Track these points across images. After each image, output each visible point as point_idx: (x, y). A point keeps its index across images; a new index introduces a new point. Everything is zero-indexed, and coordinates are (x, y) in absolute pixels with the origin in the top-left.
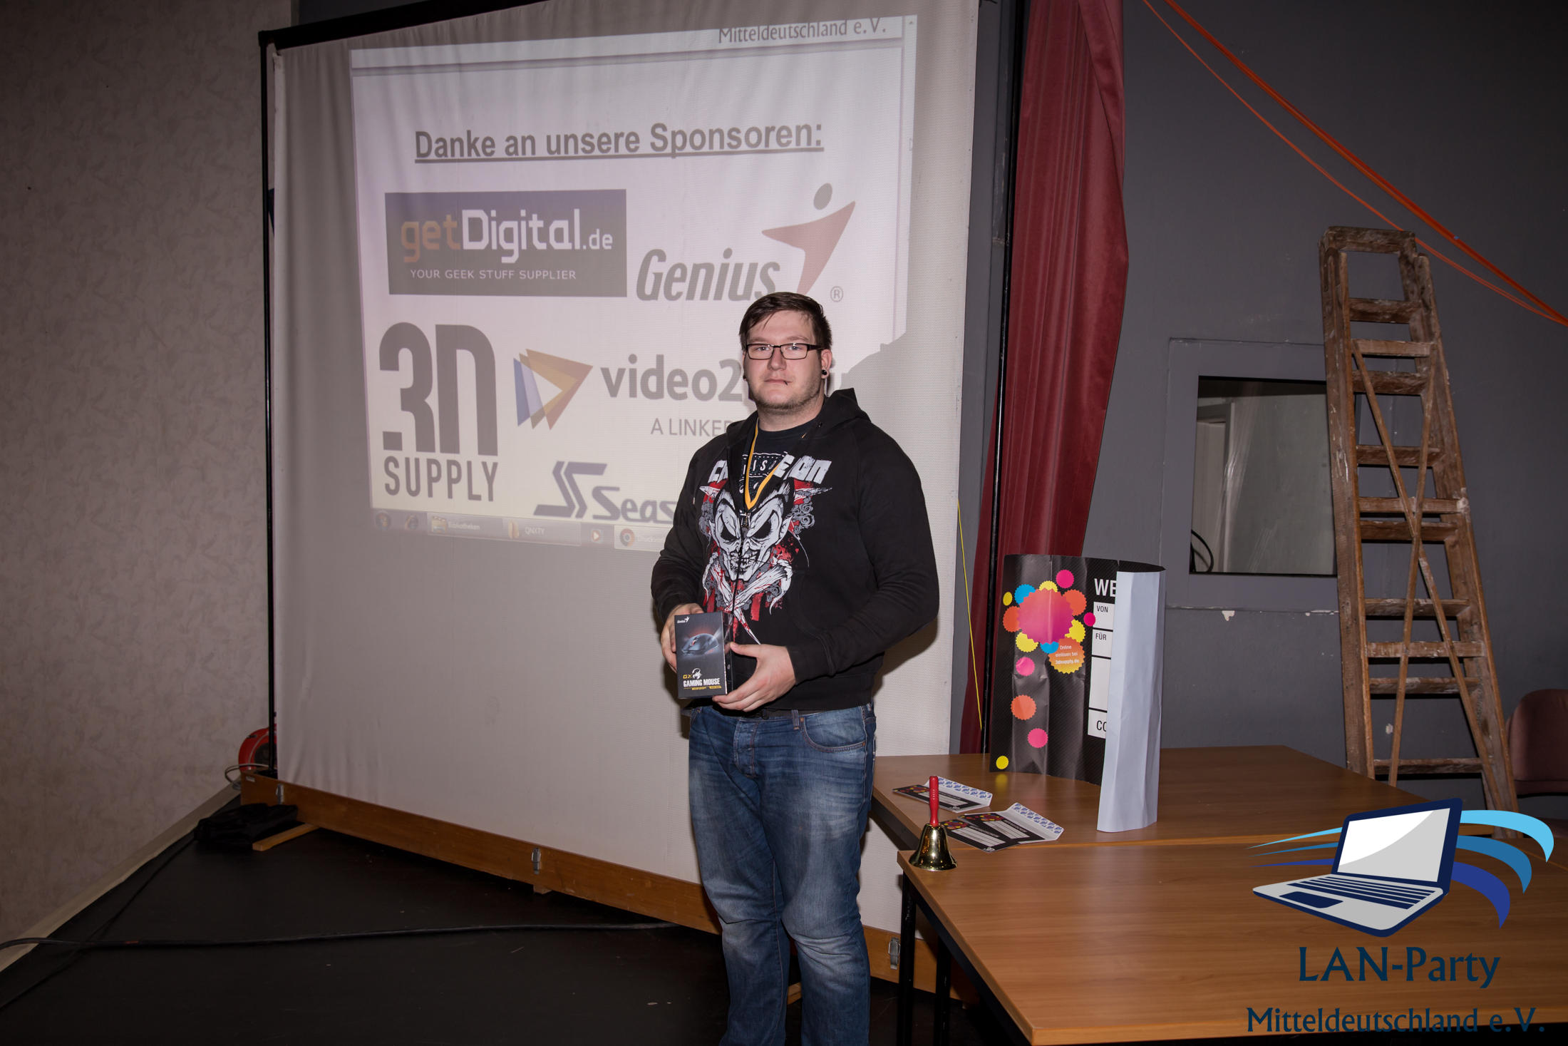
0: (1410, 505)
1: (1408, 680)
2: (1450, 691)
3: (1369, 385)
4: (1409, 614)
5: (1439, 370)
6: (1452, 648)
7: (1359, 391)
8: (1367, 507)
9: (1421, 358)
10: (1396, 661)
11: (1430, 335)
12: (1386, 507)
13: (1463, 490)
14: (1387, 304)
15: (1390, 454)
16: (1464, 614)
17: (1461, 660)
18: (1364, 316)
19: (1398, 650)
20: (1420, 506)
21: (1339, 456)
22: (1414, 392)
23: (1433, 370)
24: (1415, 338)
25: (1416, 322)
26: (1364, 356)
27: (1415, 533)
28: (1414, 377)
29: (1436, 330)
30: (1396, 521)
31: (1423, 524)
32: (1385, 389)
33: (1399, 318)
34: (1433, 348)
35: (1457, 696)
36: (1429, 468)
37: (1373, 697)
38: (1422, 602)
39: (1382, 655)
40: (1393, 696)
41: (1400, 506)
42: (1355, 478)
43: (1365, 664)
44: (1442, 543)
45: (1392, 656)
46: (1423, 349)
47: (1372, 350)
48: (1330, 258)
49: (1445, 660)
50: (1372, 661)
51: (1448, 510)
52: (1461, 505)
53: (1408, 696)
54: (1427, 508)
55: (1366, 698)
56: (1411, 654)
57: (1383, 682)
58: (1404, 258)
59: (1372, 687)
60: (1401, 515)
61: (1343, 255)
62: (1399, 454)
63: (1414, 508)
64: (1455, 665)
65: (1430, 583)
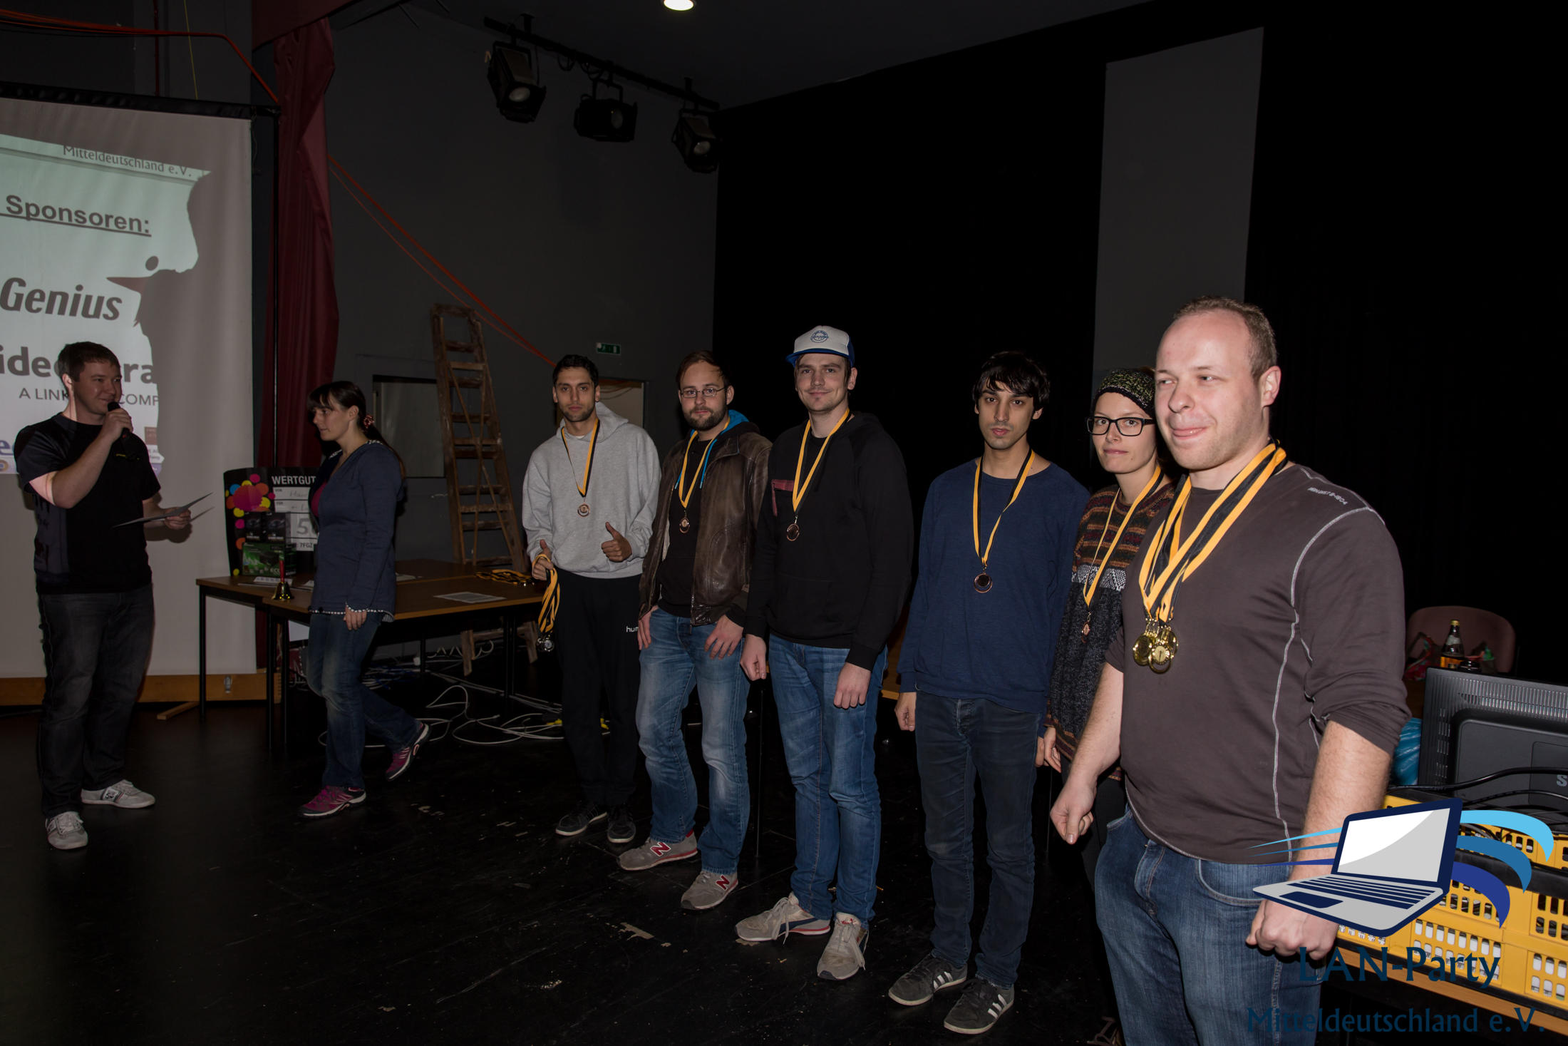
0: (477, 441)
1: (479, 522)
2: (498, 527)
3: (456, 384)
4: (478, 492)
5: (487, 379)
6: (497, 507)
7: (452, 385)
8: (458, 442)
9: (479, 371)
10: (474, 513)
11: (482, 360)
12: (466, 442)
13: (500, 434)
14: (463, 344)
15: (467, 417)
16: (503, 491)
17: (501, 512)
18: (453, 348)
19: (474, 509)
20: (481, 442)
21: (444, 418)
22: (478, 386)
23: (484, 378)
24: (477, 361)
25: (476, 353)
26: (454, 369)
27: (480, 455)
28: (476, 380)
29: (486, 358)
30: (472, 448)
31: (484, 450)
32: (464, 385)
33: (469, 350)
34: (484, 367)
35: (500, 529)
36: (485, 423)
37: (464, 531)
38: (484, 487)
39: (467, 512)
40: (472, 530)
41: (472, 442)
42: (451, 427)
43: (460, 516)
44: (491, 458)
45: (472, 511)
46: (480, 367)
47: (457, 367)
48: (436, 320)
49: (495, 512)
50: (463, 514)
51: (494, 443)
52: (499, 441)
53: (480, 530)
54: (484, 443)
55: (461, 531)
56: (480, 510)
57: (468, 523)
58: (470, 321)
59: (464, 526)
60: (473, 445)
61: (442, 319)
62: (472, 417)
63: (479, 443)
64: (498, 513)
65: (487, 477)
